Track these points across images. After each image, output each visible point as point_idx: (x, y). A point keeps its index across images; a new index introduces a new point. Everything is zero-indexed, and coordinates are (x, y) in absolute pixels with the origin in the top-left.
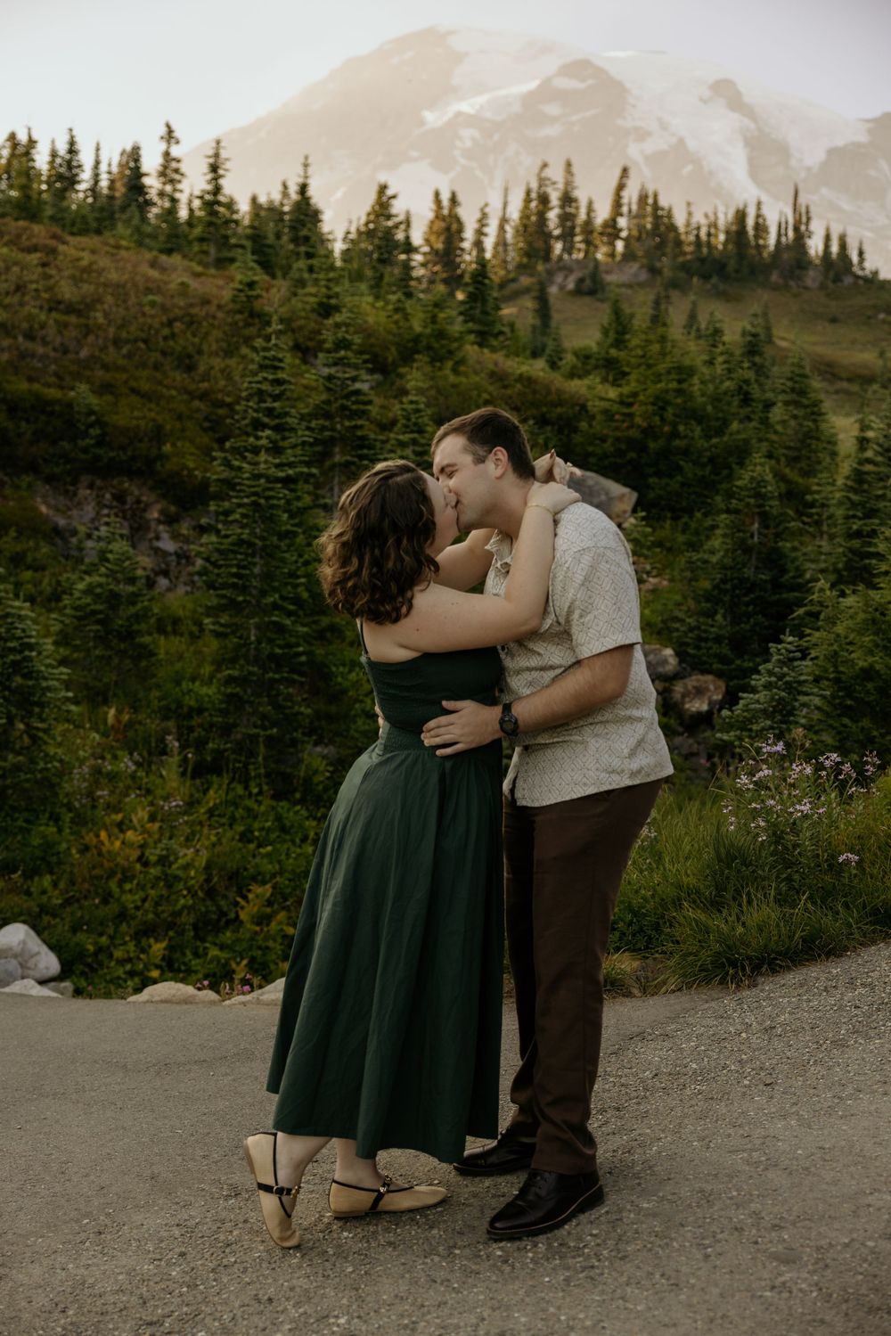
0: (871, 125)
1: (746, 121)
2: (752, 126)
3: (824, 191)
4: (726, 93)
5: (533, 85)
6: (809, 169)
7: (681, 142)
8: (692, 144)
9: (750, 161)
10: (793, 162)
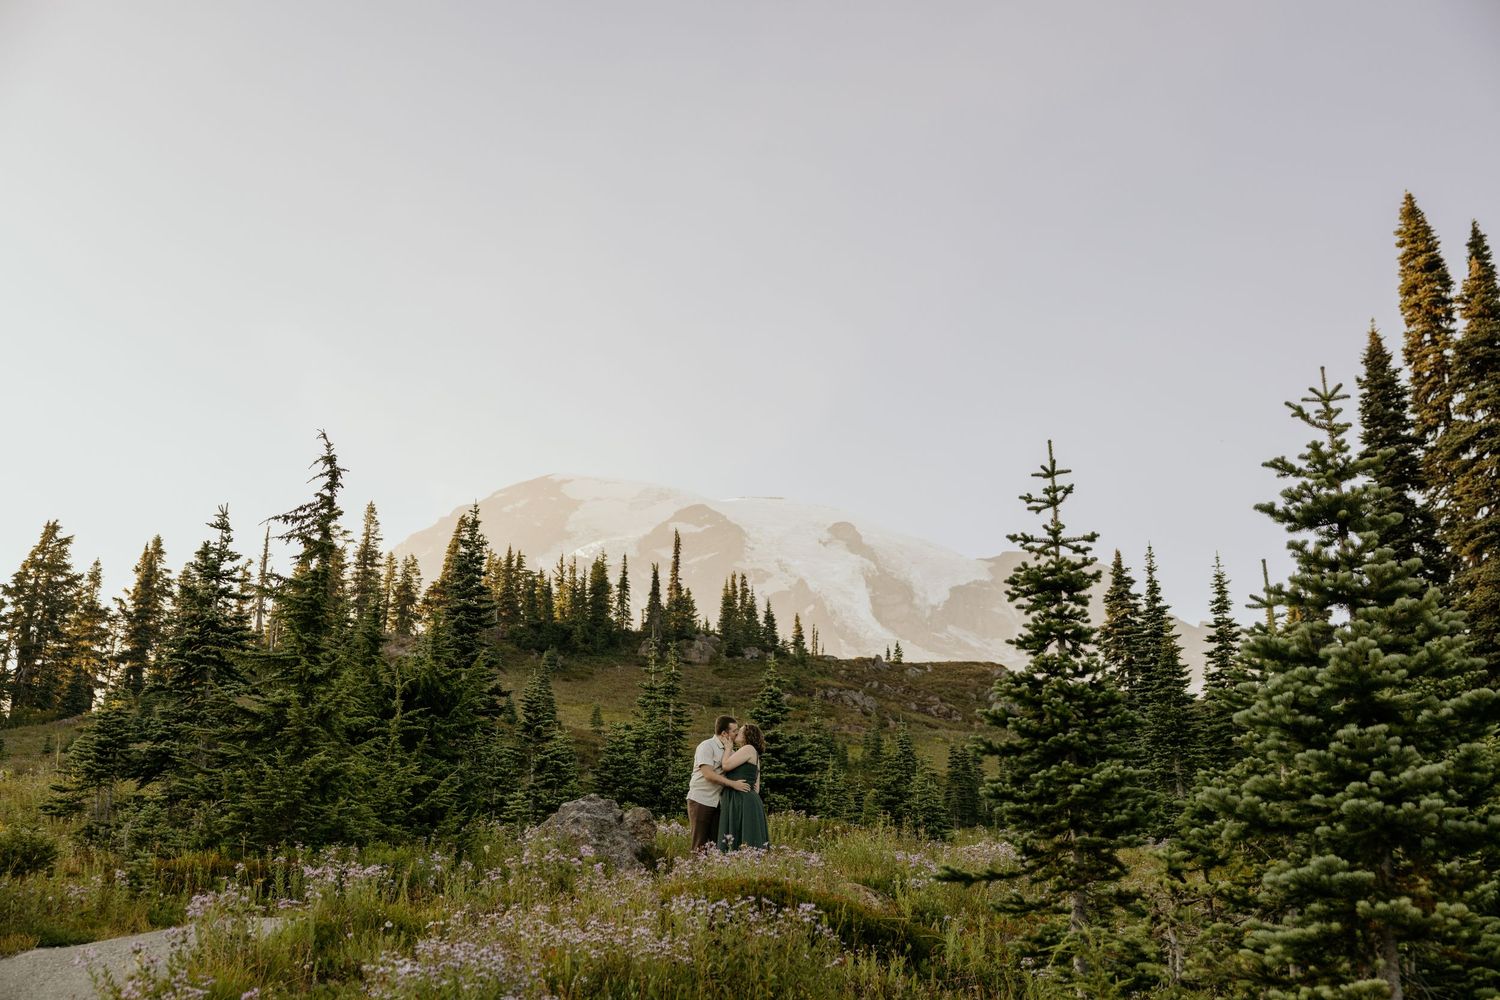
0: (992, 564)
1: (867, 561)
2: (874, 567)
3: (951, 628)
4: (844, 534)
5: (648, 530)
6: (934, 608)
7: (802, 582)
8: (812, 585)
9: (873, 600)
10: (917, 601)
